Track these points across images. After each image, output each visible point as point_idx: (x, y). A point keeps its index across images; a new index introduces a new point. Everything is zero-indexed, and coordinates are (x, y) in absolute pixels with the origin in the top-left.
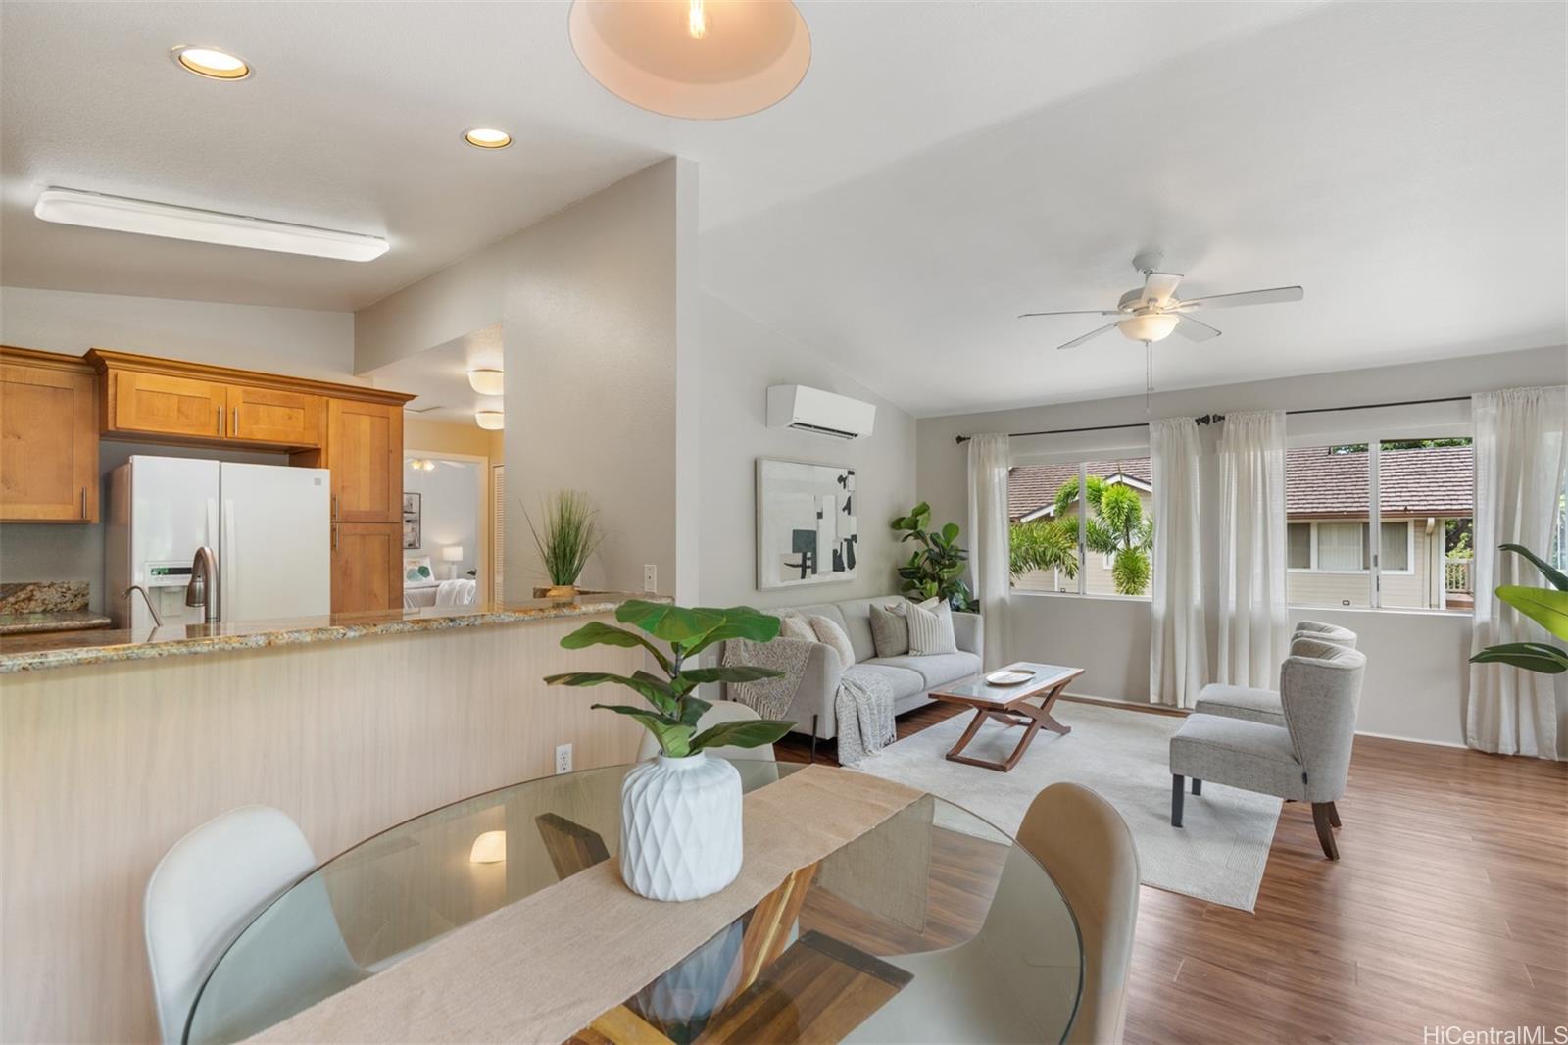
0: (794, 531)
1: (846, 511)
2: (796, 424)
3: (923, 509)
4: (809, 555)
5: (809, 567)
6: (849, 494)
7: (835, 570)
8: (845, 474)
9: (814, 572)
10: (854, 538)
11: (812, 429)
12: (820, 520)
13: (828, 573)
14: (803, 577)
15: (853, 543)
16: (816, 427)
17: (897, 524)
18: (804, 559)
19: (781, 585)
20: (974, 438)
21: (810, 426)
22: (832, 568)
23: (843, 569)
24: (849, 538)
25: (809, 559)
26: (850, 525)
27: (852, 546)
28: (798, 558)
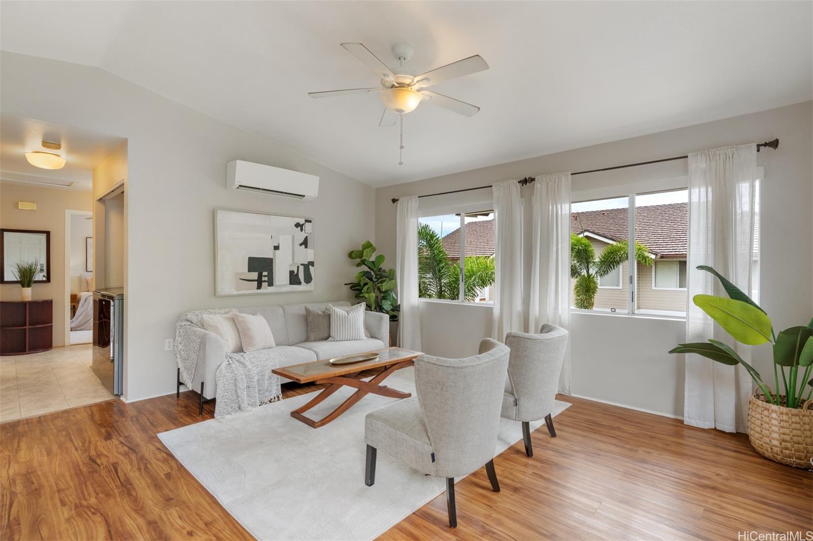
0: (249, 258)
1: (304, 246)
2: (240, 186)
3: (368, 246)
4: (265, 273)
5: (265, 281)
6: (307, 235)
7: (291, 283)
8: (302, 221)
9: (271, 284)
10: (312, 263)
11: (261, 191)
12: (277, 251)
13: (285, 285)
14: (259, 287)
15: (310, 266)
16: (262, 189)
17: (351, 255)
18: (260, 276)
19: (235, 293)
20: (401, 200)
21: (259, 189)
22: (289, 283)
23: (300, 283)
24: (307, 263)
25: (265, 276)
26: (308, 255)
27: (309, 269)
28: (255, 275)
